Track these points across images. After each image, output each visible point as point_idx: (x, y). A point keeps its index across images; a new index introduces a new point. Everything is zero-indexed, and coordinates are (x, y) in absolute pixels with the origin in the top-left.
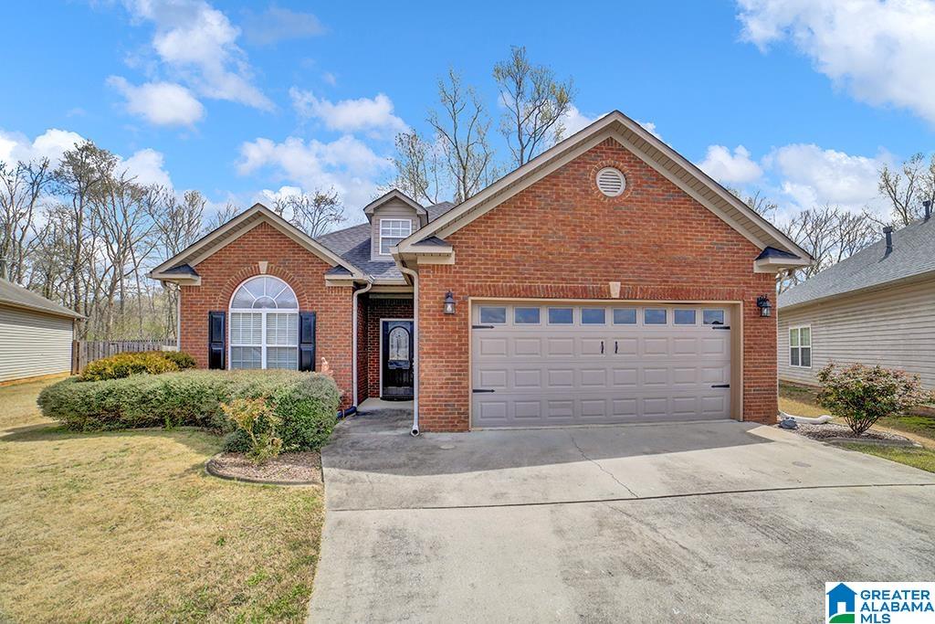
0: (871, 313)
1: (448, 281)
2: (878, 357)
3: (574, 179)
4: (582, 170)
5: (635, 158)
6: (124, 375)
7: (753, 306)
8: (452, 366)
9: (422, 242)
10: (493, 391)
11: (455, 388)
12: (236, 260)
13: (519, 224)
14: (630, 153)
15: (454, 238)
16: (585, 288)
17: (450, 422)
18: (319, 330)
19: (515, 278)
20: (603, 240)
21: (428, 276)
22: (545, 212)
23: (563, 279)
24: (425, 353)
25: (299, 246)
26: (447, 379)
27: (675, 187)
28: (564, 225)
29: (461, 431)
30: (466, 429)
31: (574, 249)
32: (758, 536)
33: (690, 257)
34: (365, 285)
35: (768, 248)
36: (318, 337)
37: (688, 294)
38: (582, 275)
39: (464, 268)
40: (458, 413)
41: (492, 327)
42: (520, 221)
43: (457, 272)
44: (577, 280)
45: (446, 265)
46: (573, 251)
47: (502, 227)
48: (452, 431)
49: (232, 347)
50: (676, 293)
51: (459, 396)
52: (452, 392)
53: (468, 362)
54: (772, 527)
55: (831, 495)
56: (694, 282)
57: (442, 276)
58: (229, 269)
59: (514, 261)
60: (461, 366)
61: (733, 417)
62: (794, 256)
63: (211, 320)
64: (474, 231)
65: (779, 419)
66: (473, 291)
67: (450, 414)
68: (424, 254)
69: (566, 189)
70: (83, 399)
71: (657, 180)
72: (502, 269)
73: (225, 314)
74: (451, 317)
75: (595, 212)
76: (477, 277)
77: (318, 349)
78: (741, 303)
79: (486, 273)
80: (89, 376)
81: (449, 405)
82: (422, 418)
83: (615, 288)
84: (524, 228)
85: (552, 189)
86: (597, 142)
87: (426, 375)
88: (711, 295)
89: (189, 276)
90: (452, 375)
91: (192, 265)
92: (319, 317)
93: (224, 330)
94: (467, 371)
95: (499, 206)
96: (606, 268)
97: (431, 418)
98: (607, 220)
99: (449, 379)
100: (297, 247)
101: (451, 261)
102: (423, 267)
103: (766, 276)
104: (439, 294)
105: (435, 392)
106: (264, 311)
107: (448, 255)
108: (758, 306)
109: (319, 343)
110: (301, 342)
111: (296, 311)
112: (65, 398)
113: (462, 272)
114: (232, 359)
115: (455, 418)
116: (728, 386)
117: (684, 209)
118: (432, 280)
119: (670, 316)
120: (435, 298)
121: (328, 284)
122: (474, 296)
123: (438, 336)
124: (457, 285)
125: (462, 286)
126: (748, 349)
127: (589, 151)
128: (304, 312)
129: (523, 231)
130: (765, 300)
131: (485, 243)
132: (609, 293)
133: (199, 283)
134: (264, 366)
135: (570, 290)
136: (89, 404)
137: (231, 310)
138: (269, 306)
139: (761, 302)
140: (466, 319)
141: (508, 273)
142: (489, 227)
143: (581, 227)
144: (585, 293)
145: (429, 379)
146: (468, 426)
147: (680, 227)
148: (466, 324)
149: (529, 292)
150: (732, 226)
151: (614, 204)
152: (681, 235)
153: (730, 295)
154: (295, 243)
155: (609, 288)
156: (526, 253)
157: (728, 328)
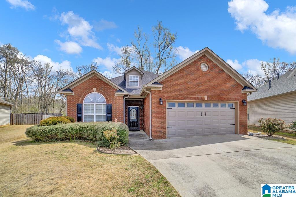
0: (267, 104)
1: (160, 95)
2: (269, 116)
3: (195, 66)
4: (197, 64)
5: (211, 60)
6: (56, 124)
7: (241, 103)
8: (161, 120)
9: (154, 84)
10: (172, 127)
11: (162, 126)
12: (86, 87)
13: (180, 79)
14: (209, 59)
15: (162, 82)
16: (198, 97)
17: (161, 136)
18: (113, 110)
19: (179, 94)
20: (202, 84)
21: (154, 94)
22: (187, 76)
23: (192, 95)
24: (153, 116)
25: (106, 83)
26: (160, 124)
27: (221, 69)
28: (192, 79)
29: (164, 139)
30: (165, 138)
31: (195, 86)
32: (261, 159)
33: (225, 89)
34: (127, 96)
35: (245, 86)
36: (113, 112)
37: (225, 99)
38: (197, 94)
39: (165, 91)
40: (163, 134)
41: (172, 109)
42: (180, 78)
43: (163, 92)
44: (196, 95)
45: (160, 90)
46: (194, 87)
47: (175, 79)
48: (161, 139)
49: (84, 115)
50: (222, 99)
51: (163, 129)
52: (161, 127)
53: (166, 119)
54: (263, 157)
55: (273, 150)
56: (227, 96)
57: (158, 94)
58: (83, 90)
59: (178, 89)
60: (164, 120)
61: (236, 133)
62: (252, 89)
63: (78, 106)
64: (167, 80)
65: (248, 133)
66: (167, 98)
67: (161, 134)
68: (153, 87)
69: (193, 69)
70: (44, 132)
71: (217, 67)
72: (175, 92)
73: (82, 104)
74: (161, 105)
75: (200, 76)
76: (168, 94)
77: (113, 115)
78: (238, 101)
79: (171, 93)
80: (43, 124)
81: (161, 131)
82: (153, 135)
83: (206, 97)
84: (181, 80)
85: (189, 69)
86: (201, 56)
87: (154, 123)
88: (231, 99)
89: (71, 92)
90: (161, 122)
91: (71, 88)
92: (113, 106)
93: (82, 110)
94: (166, 121)
95: (174, 73)
96: (203, 91)
97: (156, 135)
98: (204, 78)
99: (161, 124)
100: (105, 84)
101: (161, 89)
102: (153, 91)
103: (244, 94)
104: (157, 99)
105: (157, 128)
106: (95, 104)
107: (161, 87)
108: (243, 102)
109: (113, 114)
110: (107, 113)
111: (106, 104)
112: (38, 131)
113: (164, 93)
114: (84, 119)
115: (162, 135)
116: (234, 125)
117: (223, 75)
118: (155, 95)
119: (219, 105)
120: (156, 100)
121: (116, 95)
122: (168, 99)
123: (157, 111)
124: (163, 96)
125: (164, 96)
126: (240, 114)
127: (199, 58)
128: (108, 104)
129: (181, 81)
130: (245, 101)
131: (170, 84)
132: (204, 99)
133: (73, 94)
134: (95, 121)
135: (194, 98)
136: (46, 133)
137: (84, 103)
138: (96, 102)
139: (244, 101)
140: (165, 106)
141: (177, 93)
142: (172, 79)
143: (197, 80)
144: (198, 99)
145: (155, 124)
146: (166, 137)
147: (223, 80)
148: (165, 108)
149: (183, 98)
150: (236, 80)
151: (205, 74)
152: (223, 82)
153: (235, 99)
154: (105, 82)
155: (204, 97)
156: (182, 87)
157: (234, 108)
